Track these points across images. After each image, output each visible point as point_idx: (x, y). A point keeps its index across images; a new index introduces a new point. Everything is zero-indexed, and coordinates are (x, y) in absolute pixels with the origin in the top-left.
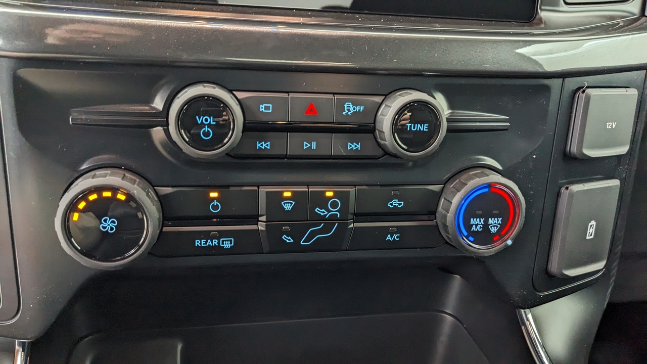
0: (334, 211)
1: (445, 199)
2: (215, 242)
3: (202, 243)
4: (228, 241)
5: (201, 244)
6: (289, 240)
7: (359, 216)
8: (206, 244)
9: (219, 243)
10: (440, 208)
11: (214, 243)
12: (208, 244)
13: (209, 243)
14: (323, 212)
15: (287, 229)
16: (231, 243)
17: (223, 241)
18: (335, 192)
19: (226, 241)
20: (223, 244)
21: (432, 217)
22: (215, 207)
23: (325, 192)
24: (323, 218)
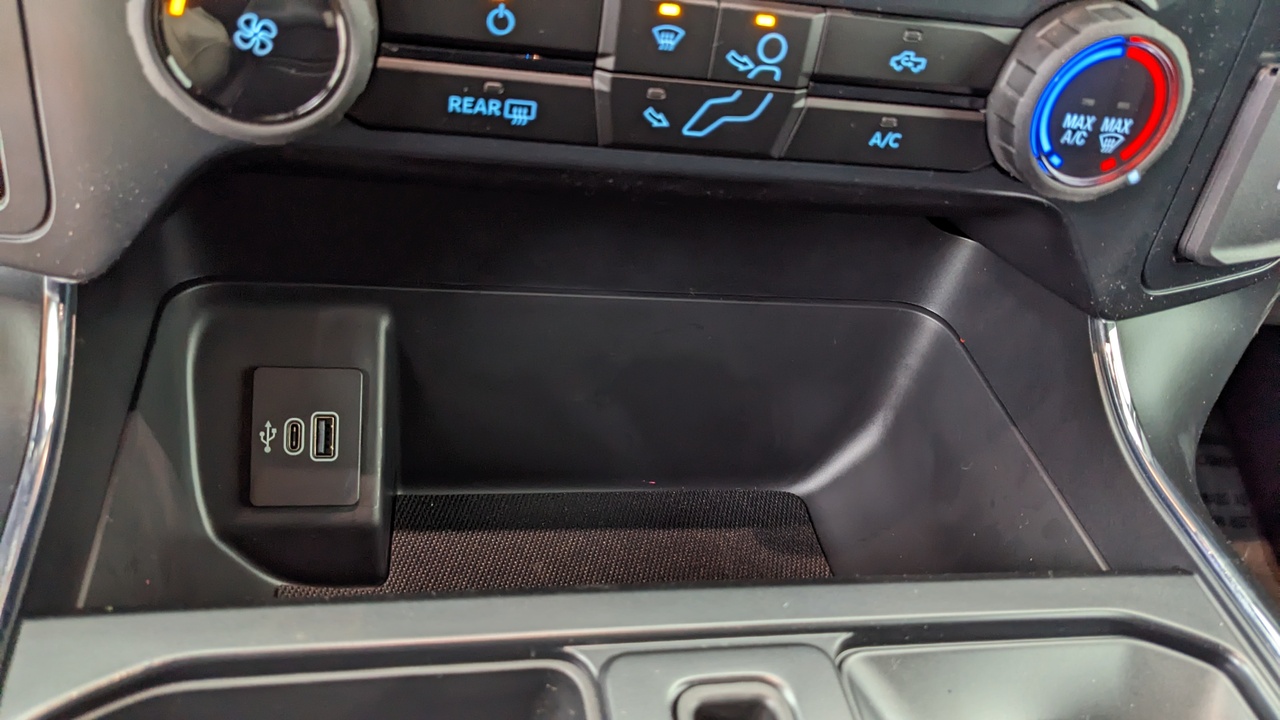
0: (772, 66)
1: (1020, 62)
2: (494, 107)
3: (466, 105)
4: (523, 106)
5: (461, 106)
6: (658, 120)
7: (822, 83)
8: (473, 108)
9: (502, 109)
10: (1002, 84)
11: (491, 108)
12: (477, 109)
13: (481, 107)
14: (745, 64)
15: (659, 95)
16: (529, 114)
17: (512, 106)
18: (780, 19)
19: (518, 106)
20: (511, 112)
21: (981, 101)
22: (501, 23)
23: (754, 15)
24: (740, 79)
